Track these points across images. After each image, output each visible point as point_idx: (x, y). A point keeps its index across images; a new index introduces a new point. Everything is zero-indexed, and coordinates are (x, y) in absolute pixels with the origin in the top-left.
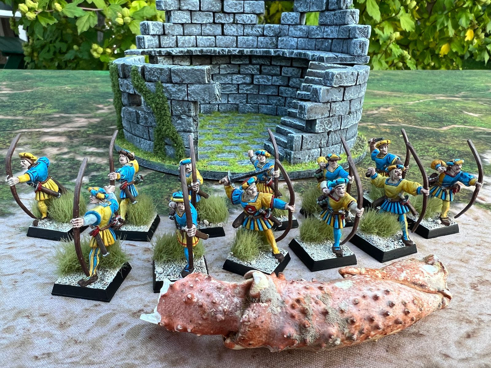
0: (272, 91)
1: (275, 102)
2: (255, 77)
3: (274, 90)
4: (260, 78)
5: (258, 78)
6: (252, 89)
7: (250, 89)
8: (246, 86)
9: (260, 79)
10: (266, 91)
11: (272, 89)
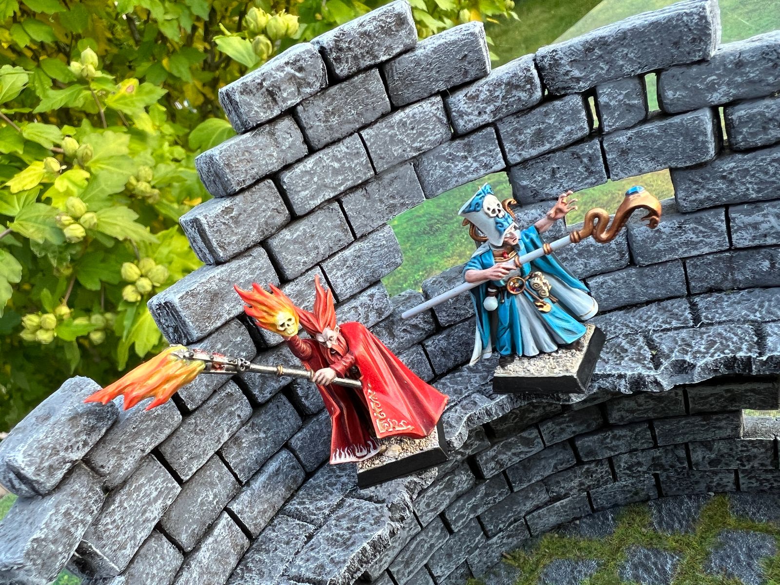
0: (553, 462)
1: (575, 483)
2: (481, 461)
3: (560, 457)
4: (499, 453)
5: (493, 458)
6: (487, 495)
7: (482, 498)
8: (465, 502)
9: (501, 457)
10: (534, 471)
11: (552, 457)
